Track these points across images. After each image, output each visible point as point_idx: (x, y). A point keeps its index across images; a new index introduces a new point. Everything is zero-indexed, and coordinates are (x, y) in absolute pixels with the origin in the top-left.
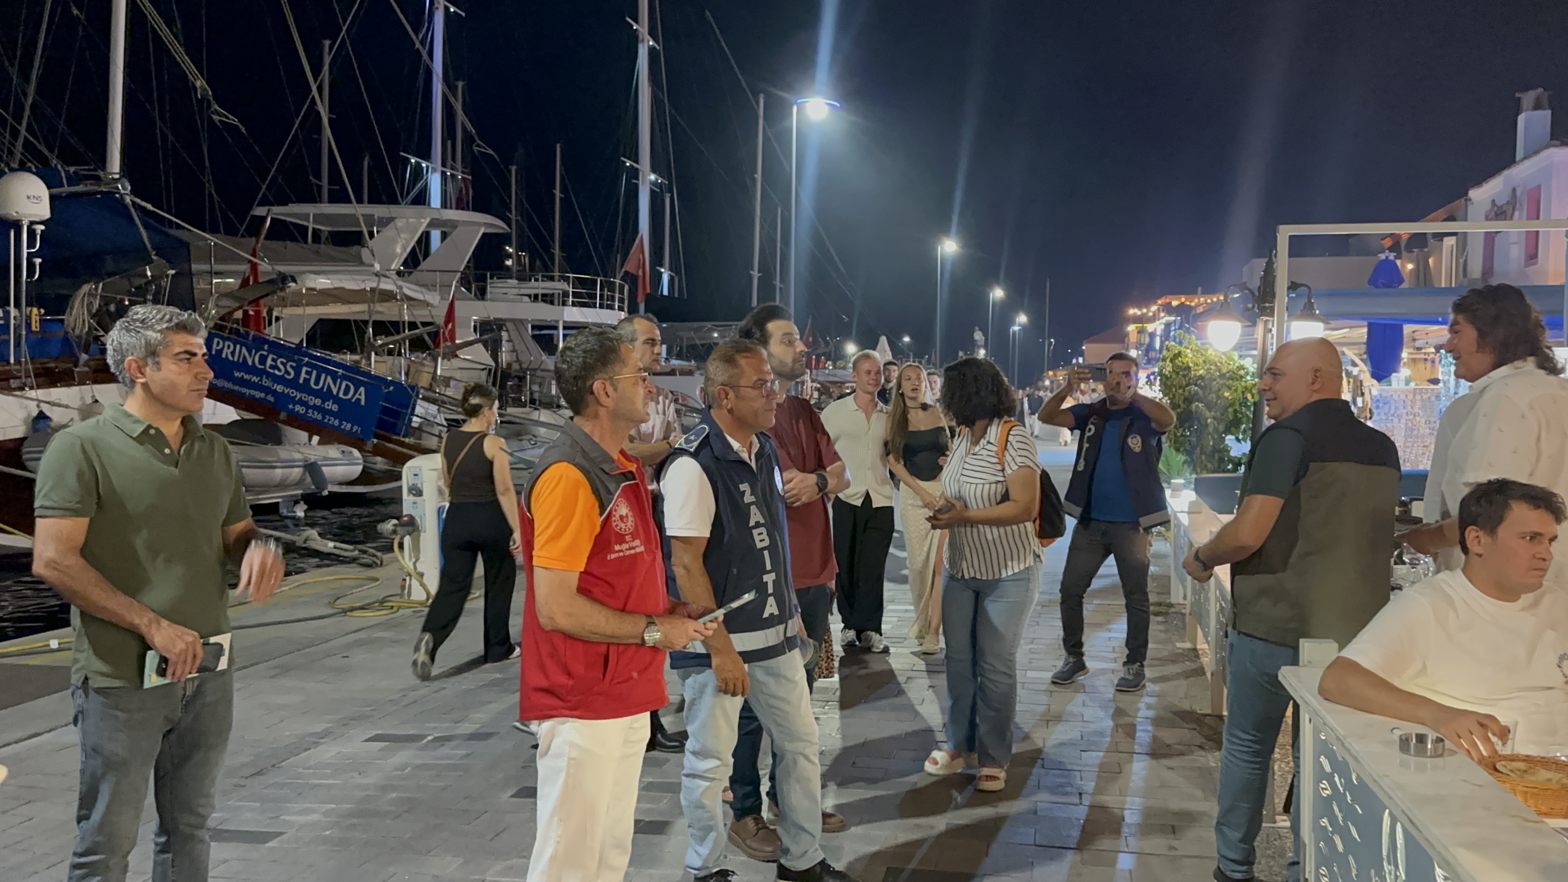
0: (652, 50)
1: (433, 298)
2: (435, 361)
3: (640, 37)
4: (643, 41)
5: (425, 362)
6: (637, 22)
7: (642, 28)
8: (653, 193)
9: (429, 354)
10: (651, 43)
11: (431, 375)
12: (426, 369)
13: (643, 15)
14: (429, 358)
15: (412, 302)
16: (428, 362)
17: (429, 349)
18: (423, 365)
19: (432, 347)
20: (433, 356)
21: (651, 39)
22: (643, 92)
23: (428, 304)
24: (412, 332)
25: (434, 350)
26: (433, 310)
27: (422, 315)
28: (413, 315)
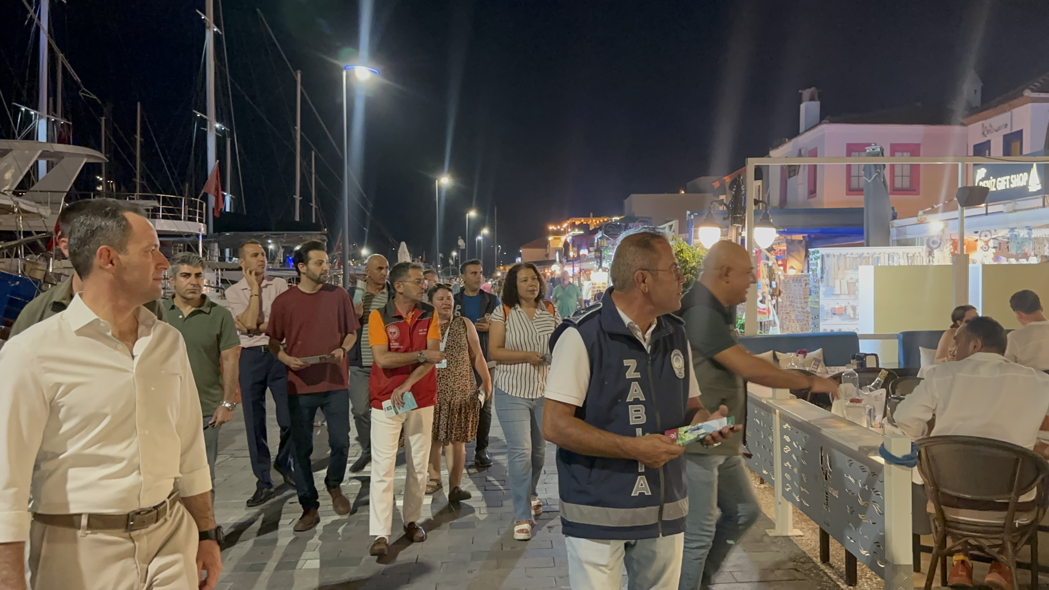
0: (216, 35)
1: (45, 211)
2: (47, 260)
3: (207, 25)
4: (209, 27)
5: (38, 262)
6: (204, 14)
7: (208, 17)
8: (218, 138)
9: (42, 256)
10: (215, 30)
11: (44, 273)
12: (40, 267)
13: (209, 10)
14: (42, 258)
15: (26, 215)
16: (42, 262)
17: (42, 251)
18: (37, 264)
19: (45, 250)
20: (46, 257)
21: (215, 26)
22: (210, 65)
23: (41, 216)
24: (28, 238)
25: (46, 252)
26: (45, 220)
27: (35, 225)
28: (29, 225)
